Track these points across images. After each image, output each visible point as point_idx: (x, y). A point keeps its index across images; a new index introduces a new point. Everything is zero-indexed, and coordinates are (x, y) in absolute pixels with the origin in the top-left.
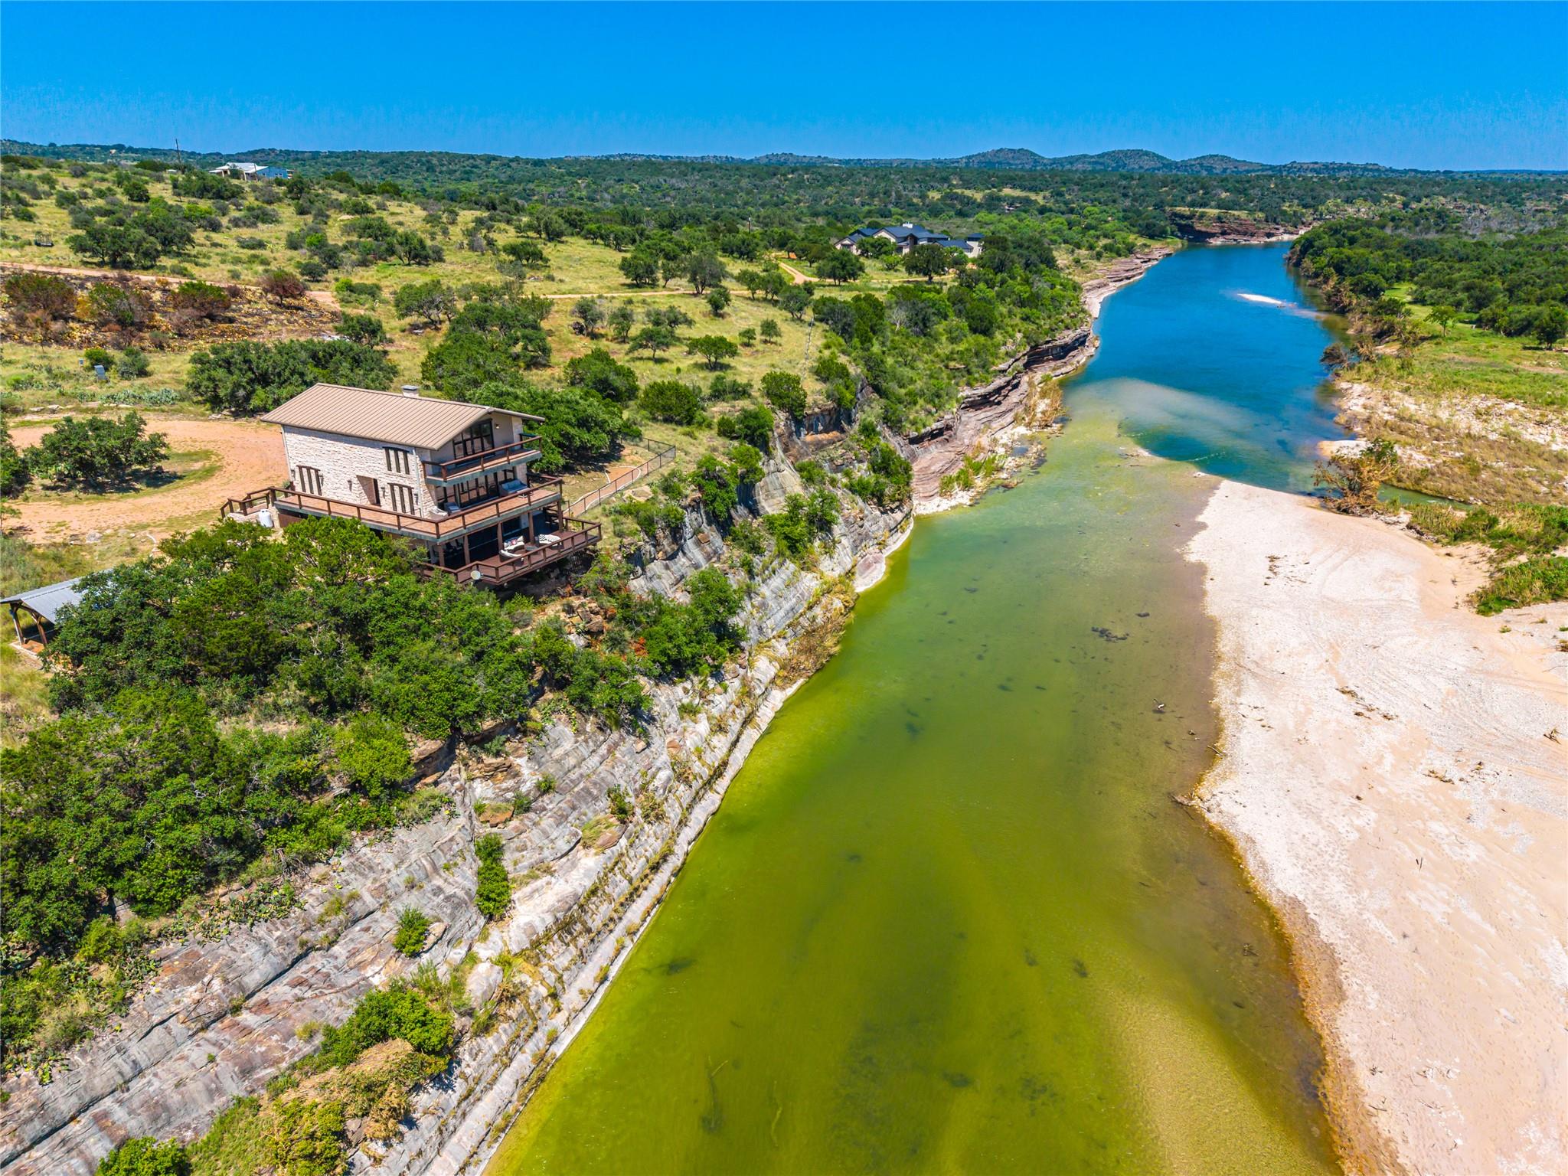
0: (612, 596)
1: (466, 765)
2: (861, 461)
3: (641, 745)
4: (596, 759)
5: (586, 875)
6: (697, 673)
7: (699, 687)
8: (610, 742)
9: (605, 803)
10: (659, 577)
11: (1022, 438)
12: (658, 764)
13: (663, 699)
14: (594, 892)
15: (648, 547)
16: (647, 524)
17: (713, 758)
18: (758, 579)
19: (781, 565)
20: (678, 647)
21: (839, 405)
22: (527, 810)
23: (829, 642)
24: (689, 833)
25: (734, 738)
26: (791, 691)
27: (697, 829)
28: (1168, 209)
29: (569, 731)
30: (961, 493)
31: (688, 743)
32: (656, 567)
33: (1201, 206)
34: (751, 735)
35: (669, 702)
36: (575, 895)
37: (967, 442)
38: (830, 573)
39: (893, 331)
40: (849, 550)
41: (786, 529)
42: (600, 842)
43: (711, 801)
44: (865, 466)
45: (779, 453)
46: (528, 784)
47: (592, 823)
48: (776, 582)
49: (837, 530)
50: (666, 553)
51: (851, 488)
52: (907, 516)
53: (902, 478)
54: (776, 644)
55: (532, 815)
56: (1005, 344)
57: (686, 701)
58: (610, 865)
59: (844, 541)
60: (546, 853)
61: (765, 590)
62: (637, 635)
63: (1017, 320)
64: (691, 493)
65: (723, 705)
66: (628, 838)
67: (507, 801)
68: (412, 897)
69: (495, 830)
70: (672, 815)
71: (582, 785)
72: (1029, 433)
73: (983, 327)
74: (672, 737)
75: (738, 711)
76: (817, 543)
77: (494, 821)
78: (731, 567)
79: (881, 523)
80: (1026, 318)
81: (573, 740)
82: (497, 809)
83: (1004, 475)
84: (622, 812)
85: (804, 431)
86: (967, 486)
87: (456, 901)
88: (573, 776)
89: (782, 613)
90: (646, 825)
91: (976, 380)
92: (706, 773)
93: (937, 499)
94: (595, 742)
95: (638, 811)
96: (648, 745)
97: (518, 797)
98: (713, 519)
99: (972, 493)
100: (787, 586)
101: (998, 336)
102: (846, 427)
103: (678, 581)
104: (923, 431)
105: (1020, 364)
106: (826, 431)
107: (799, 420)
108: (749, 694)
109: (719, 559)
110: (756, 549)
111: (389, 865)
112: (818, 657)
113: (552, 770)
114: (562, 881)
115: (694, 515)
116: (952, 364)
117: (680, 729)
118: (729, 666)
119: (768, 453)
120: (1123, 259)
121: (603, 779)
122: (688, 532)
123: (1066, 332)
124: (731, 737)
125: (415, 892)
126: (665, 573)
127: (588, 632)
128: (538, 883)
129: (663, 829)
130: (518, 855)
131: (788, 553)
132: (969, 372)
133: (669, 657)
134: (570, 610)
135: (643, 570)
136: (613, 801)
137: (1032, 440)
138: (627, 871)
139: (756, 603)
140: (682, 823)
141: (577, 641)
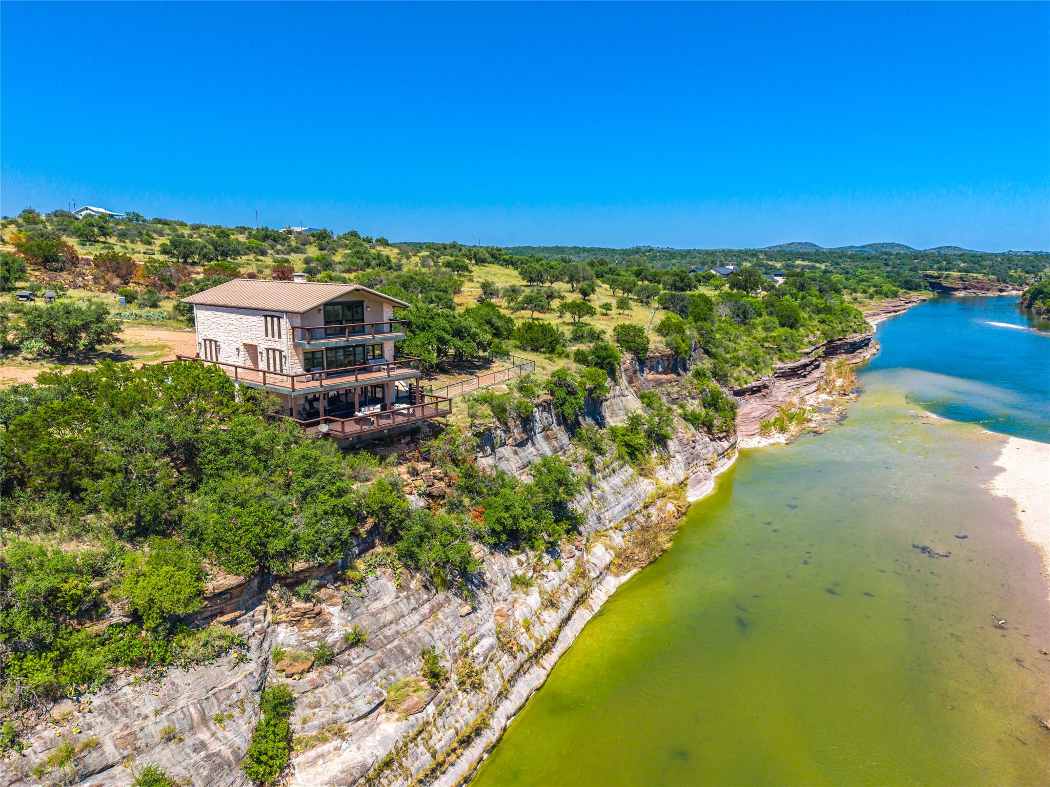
0: (457, 465)
1: (274, 607)
2: (694, 398)
3: (467, 609)
4: (416, 617)
5: (382, 743)
6: (532, 548)
7: (533, 561)
8: (434, 602)
9: (418, 664)
10: (508, 460)
11: (825, 402)
12: (483, 630)
13: (496, 568)
14: (388, 764)
15: (499, 432)
16: (500, 411)
17: (542, 632)
18: (599, 475)
19: (621, 467)
20: (514, 517)
21: (677, 353)
22: (329, 662)
23: (663, 538)
24: (508, 707)
25: (565, 614)
26: (624, 578)
27: (518, 703)
28: (920, 272)
29: (392, 586)
30: (777, 435)
31: (517, 614)
32: (506, 451)
33: (946, 270)
34: (583, 616)
35: (502, 570)
36: (364, 765)
37: (781, 399)
38: (665, 481)
39: (720, 320)
40: (682, 465)
41: (626, 438)
42: (404, 706)
43: (536, 676)
44: (697, 402)
45: (624, 381)
46: (337, 635)
47: (400, 684)
48: (616, 480)
49: (672, 445)
50: (515, 439)
51: (685, 417)
52: (733, 446)
53: (729, 414)
54: (613, 535)
55: (333, 669)
56: (807, 336)
57: (519, 573)
58: (412, 734)
59: (678, 456)
60: (342, 712)
61: (604, 485)
62: (477, 503)
63: (816, 323)
64: (544, 396)
65: (556, 582)
66: (437, 706)
67: (310, 650)
68: (167, 751)
69: (290, 680)
70: (491, 686)
71: (396, 643)
72: (831, 399)
73: (790, 322)
74: (500, 605)
75: (571, 590)
76: (654, 454)
77: (290, 670)
78: (575, 461)
79: (711, 448)
80: (823, 322)
81: (394, 595)
82: (296, 659)
83: (813, 425)
84: (435, 677)
85: (646, 371)
86: (783, 430)
87: (218, 760)
88: (388, 632)
89: (619, 508)
90: (460, 693)
91: (786, 357)
92: (533, 646)
93: (757, 438)
94: (418, 600)
95: (454, 677)
96: (474, 610)
97: (322, 647)
98: (562, 420)
99: (787, 436)
100: (626, 485)
101: (802, 330)
102: (682, 372)
103: (525, 466)
104: (745, 386)
105: (821, 351)
106: (665, 372)
107: (642, 360)
108: (583, 575)
109: (565, 453)
110: (599, 450)
111: (149, 709)
112: (651, 550)
113: (365, 622)
114: (353, 747)
115: (545, 414)
116: (767, 345)
117: (510, 599)
118: (565, 546)
119: (614, 379)
120: (889, 299)
121: (419, 639)
122: (538, 427)
123: (854, 335)
124: (563, 614)
125: (172, 745)
126: (513, 458)
127: (430, 495)
128: (327, 747)
129: (479, 699)
130: (309, 712)
131: (627, 458)
132: (780, 351)
133: (504, 527)
134: (414, 473)
135: (493, 450)
136: (427, 662)
137: (833, 403)
138: (431, 742)
139: (595, 495)
140: (503, 695)
141: (415, 502)
